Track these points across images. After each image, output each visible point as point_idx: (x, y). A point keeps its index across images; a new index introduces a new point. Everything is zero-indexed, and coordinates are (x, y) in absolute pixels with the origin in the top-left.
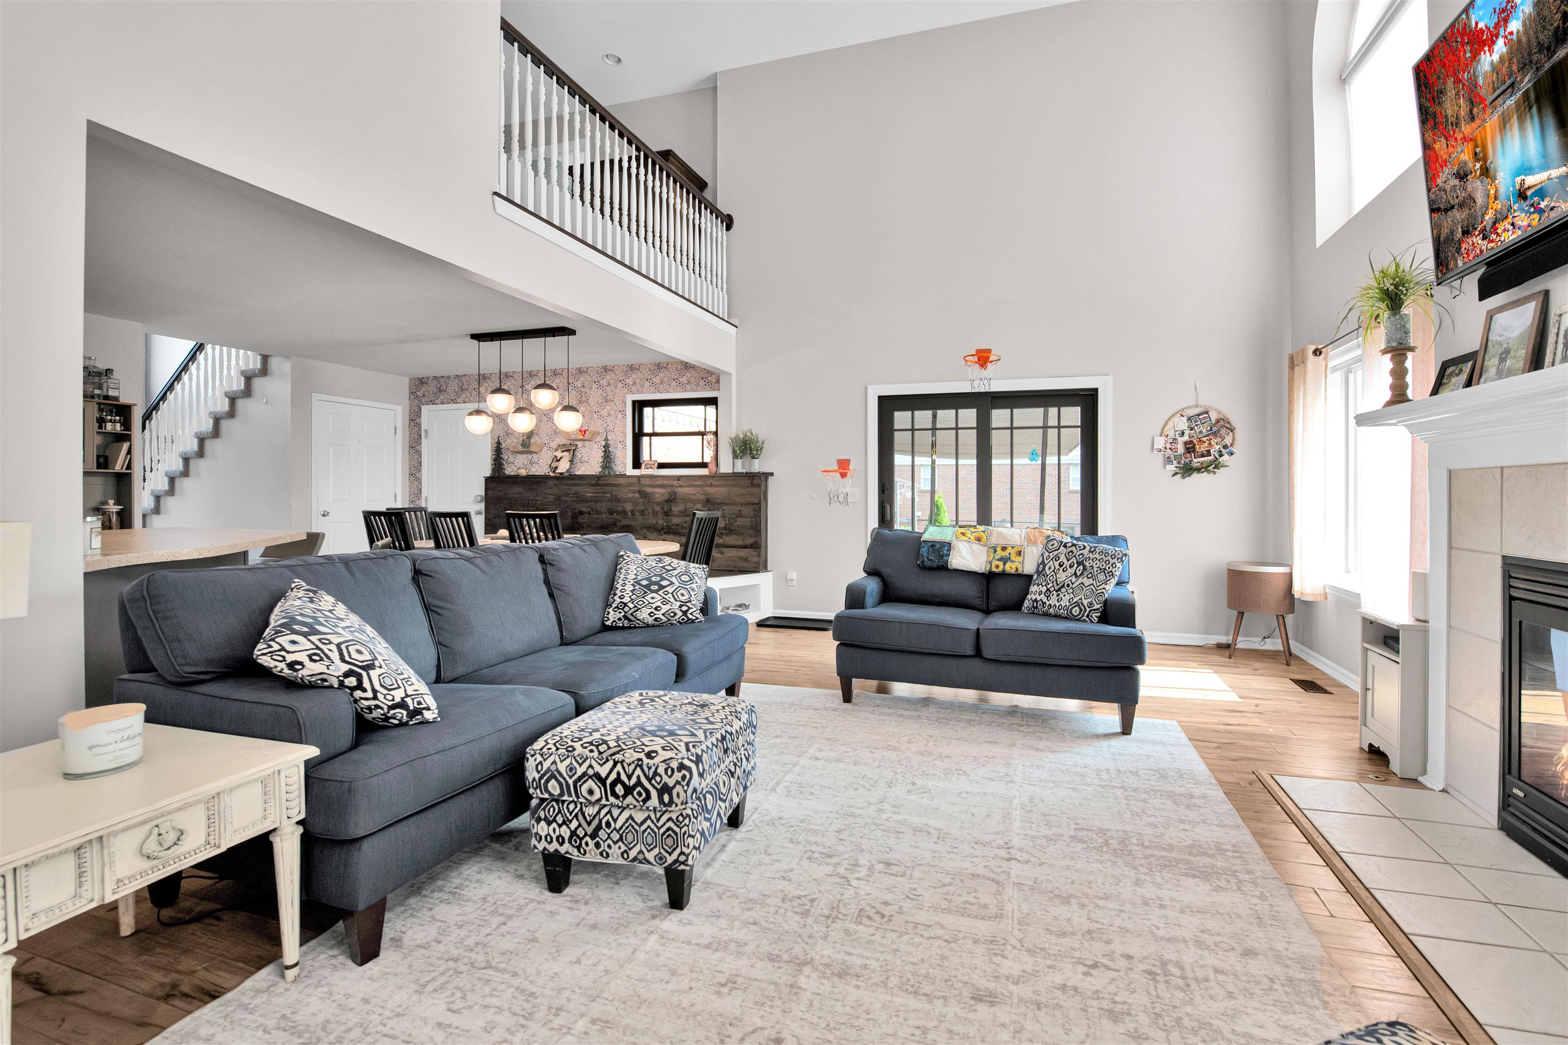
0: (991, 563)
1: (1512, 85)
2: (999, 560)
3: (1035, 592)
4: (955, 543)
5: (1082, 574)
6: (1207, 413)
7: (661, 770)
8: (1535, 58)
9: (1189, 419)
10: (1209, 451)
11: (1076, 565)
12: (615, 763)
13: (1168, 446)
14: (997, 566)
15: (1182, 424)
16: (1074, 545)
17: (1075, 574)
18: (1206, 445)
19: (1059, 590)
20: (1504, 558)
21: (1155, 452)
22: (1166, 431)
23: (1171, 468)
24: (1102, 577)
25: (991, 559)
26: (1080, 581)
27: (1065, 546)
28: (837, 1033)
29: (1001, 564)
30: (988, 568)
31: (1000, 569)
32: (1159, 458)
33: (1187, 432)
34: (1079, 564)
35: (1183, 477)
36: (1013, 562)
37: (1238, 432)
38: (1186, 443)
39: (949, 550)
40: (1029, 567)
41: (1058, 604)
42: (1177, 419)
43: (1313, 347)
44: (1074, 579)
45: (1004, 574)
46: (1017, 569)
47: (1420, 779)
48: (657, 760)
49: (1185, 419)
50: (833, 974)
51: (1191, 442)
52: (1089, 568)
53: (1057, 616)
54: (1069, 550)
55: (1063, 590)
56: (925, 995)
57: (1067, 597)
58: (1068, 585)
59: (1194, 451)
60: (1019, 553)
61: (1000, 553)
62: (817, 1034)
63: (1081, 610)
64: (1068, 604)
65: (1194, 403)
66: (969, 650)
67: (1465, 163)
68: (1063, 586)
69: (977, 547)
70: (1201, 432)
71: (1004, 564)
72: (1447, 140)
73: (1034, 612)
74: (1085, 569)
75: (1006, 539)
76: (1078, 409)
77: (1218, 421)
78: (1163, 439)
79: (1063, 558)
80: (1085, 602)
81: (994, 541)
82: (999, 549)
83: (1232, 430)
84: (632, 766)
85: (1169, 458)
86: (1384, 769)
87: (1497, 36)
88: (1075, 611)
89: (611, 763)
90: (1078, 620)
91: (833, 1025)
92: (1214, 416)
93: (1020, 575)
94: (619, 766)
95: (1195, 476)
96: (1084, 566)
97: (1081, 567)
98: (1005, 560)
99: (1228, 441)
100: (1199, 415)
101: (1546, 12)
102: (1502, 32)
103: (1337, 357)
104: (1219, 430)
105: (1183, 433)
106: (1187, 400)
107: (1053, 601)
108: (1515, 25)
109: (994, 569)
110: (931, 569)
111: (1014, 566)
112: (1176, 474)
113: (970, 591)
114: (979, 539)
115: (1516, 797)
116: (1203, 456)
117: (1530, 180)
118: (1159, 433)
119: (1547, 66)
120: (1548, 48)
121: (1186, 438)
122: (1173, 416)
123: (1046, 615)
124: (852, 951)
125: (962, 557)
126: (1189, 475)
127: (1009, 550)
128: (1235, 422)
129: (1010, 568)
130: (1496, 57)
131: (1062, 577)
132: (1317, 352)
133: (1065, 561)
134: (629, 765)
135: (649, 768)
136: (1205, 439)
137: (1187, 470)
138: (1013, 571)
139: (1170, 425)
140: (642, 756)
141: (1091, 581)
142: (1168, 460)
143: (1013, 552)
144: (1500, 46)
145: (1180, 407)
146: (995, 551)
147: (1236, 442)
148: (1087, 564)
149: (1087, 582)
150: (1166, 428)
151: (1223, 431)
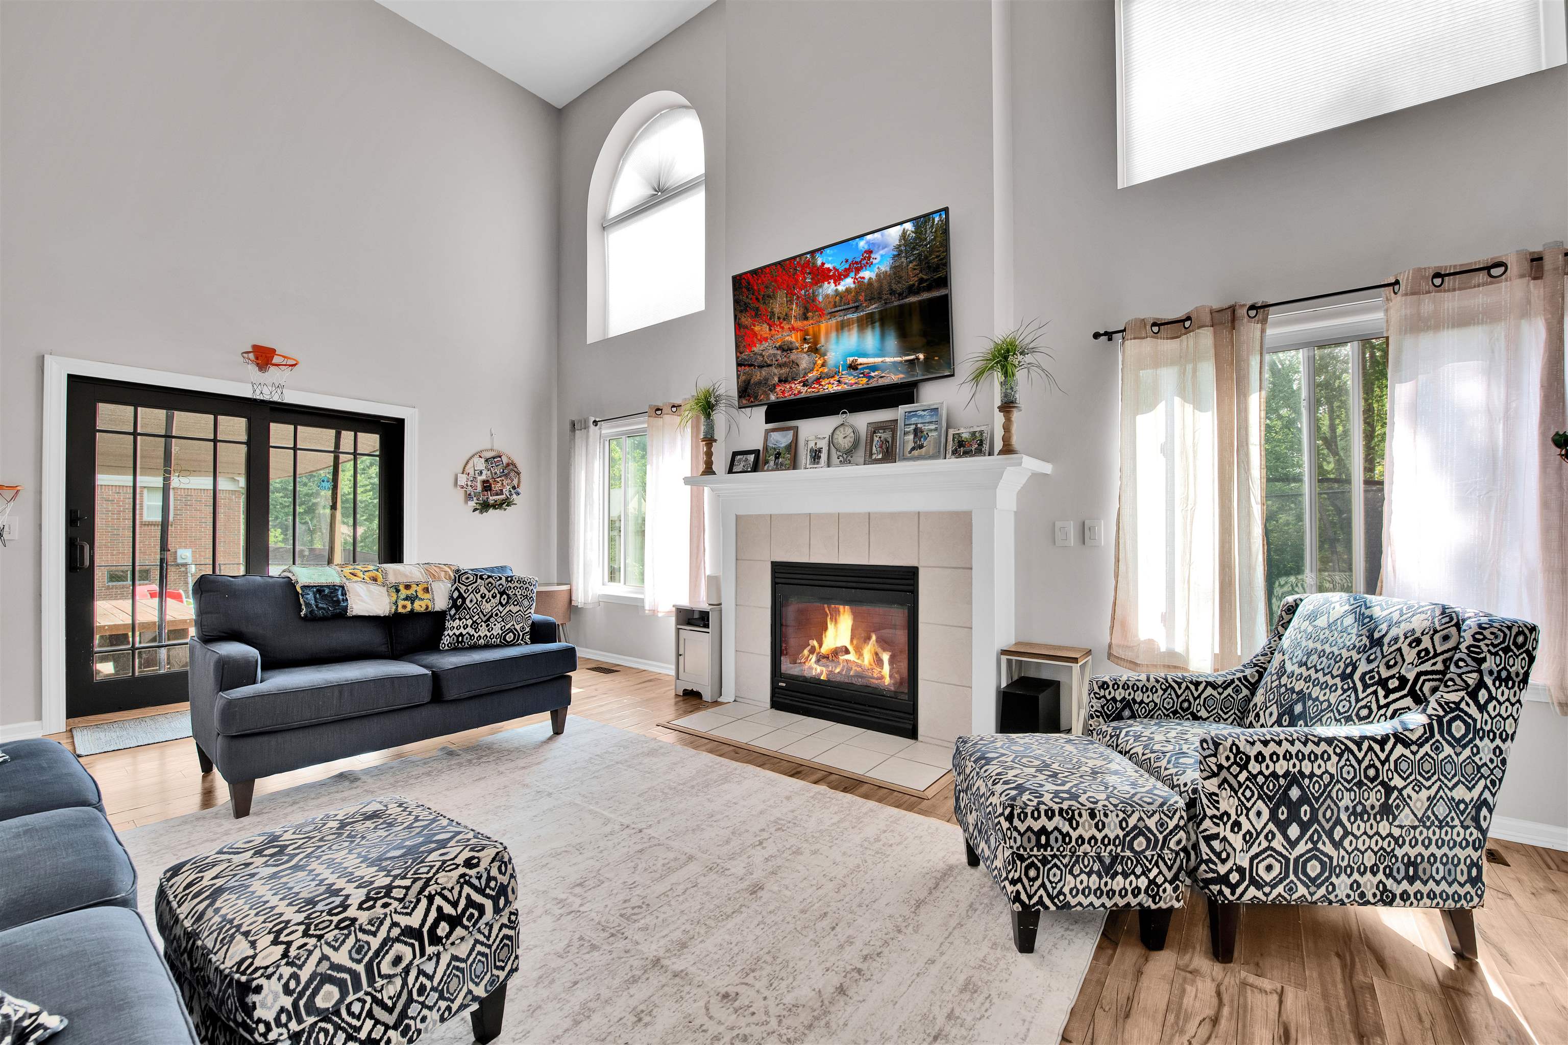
0: (396, 603)
1: (857, 307)
2: (406, 599)
3: (454, 628)
4: (349, 586)
5: (507, 603)
6: (500, 457)
7: (494, 872)
8: (885, 297)
9: (487, 460)
10: (501, 490)
11: (498, 596)
12: (431, 899)
13: (469, 483)
14: (404, 607)
15: (480, 464)
16: (489, 577)
17: (500, 603)
18: (499, 485)
19: (488, 620)
20: (772, 563)
21: (459, 488)
22: (467, 470)
23: (472, 504)
24: (526, 603)
25: (394, 599)
26: (508, 609)
27: (481, 578)
28: (738, 963)
29: (408, 603)
30: (393, 611)
31: (409, 609)
32: (460, 494)
33: (484, 472)
34: (502, 594)
35: (481, 512)
36: (422, 600)
37: (523, 476)
38: (484, 482)
39: (344, 594)
40: (441, 603)
41: (489, 634)
42: (476, 459)
43: (592, 419)
44: (501, 609)
45: (412, 614)
46: (427, 607)
47: (719, 700)
48: (484, 864)
49: (483, 460)
50: (679, 950)
51: (487, 481)
52: (513, 597)
53: (487, 646)
54: (487, 581)
55: (492, 620)
56: (733, 913)
57: (498, 626)
58: (497, 615)
59: (490, 490)
60: (426, 590)
61: (404, 593)
62: (733, 974)
63: (515, 635)
64: (501, 632)
65: (489, 447)
66: (426, 697)
67: (791, 343)
68: (491, 616)
69: (374, 588)
70: (496, 473)
71: (412, 603)
72: (770, 326)
73: (459, 646)
74: (509, 597)
75: (406, 576)
76: (376, 437)
77: (508, 465)
78: (465, 476)
79: (483, 590)
80: (518, 627)
81: (392, 579)
82: (401, 588)
83: (518, 474)
84: (457, 888)
85: (470, 494)
86: (698, 701)
87: (846, 276)
88: (510, 637)
89: (424, 902)
90: (513, 645)
91: (730, 963)
92: (505, 460)
93: (430, 612)
94: (438, 901)
95: (491, 511)
96: (508, 595)
97: (505, 596)
98: (412, 599)
99: (515, 482)
100: (494, 458)
101: (903, 274)
102: (852, 274)
103: (607, 430)
104: (509, 473)
105: (481, 473)
106: (482, 443)
107: (483, 631)
108: (867, 274)
109: (400, 610)
110: (324, 619)
111: (423, 604)
112: (475, 510)
113: (372, 638)
114: (375, 579)
115: (782, 688)
116: (497, 494)
117: (860, 360)
118: (461, 471)
119: (896, 303)
120: (900, 294)
121: (484, 477)
122: (473, 456)
123: (475, 647)
124: (663, 933)
125: (362, 601)
126: (487, 511)
127: (414, 587)
128: (521, 467)
129: (419, 606)
130: (841, 288)
131: (487, 607)
132: (595, 423)
133: (486, 592)
134: (451, 890)
135: (479, 878)
136: (498, 480)
137: (485, 507)
138: (423, 610)
139: (470, 465)
140: (462, 870)
141: (518, 608)
142: (469, 497)
143: (419, 589)
144: (848, 283)
145: (479, 449)
146: (398, 591)
147: (521, 485)
148: (510, 593)
149: (515, 609)
150: (468, 467)
151: (512, 474)
